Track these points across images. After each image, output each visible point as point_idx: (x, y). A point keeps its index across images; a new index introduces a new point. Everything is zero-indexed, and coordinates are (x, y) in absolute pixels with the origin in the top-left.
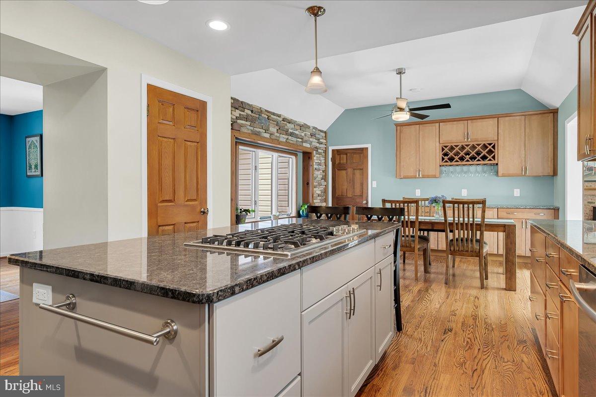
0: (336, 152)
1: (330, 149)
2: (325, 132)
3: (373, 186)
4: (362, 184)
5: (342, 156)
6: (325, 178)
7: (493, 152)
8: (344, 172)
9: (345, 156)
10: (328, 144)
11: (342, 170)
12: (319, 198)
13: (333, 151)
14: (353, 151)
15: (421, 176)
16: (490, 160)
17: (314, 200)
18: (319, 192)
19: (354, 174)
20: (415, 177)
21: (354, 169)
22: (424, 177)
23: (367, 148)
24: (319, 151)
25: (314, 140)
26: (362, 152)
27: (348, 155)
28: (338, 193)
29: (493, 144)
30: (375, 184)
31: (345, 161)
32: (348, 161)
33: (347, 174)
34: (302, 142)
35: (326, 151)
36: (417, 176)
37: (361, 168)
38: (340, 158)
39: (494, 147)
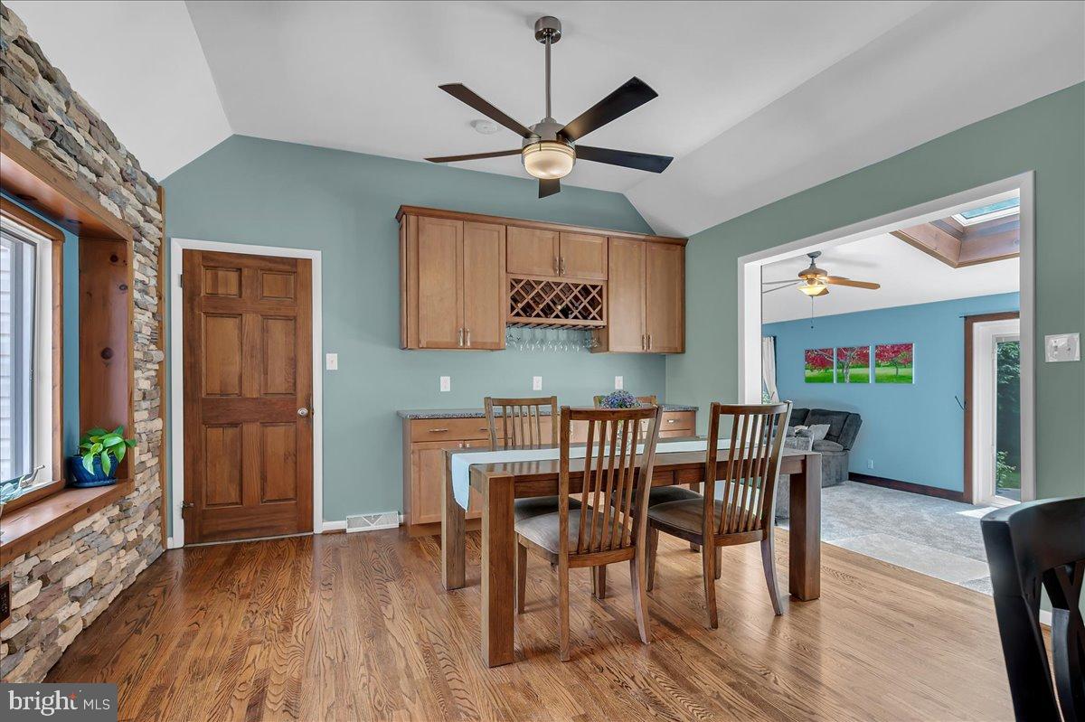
0: (198, 260)
1: (177, 247)
2: (158, 189)
3: (329, 367)
4: (293, 362)
5: (221, 273)
6: (159, 337)
7: (599, 303)
8: (230, 325)
9: (233, 276)
10: (169, 230)
11: (222, 315)
12: (145, 404)
13: (188, 254)
14: (263, 264)
15: (469, 344)
16: (594, 318)
17: (136, 414)
18: (145, 385)
19: (265, 330)
20: (455, 346)
21: (266, 317)
22: (475, 347)
23: (310, 261)
24: (145, 243)
25: (133, 200)
26: (295, 271)
27: (245, 272)
28: (209, 385)
29: (599, 288)
30: (333, 362)
31: (234, 290)
32: (246, 293)
33: (241, 329)
34: (97, 187)
35: (161, 252)
36: (462, 344)
37: (291, 313)
38: (215, 279)
39: (600, 294)
